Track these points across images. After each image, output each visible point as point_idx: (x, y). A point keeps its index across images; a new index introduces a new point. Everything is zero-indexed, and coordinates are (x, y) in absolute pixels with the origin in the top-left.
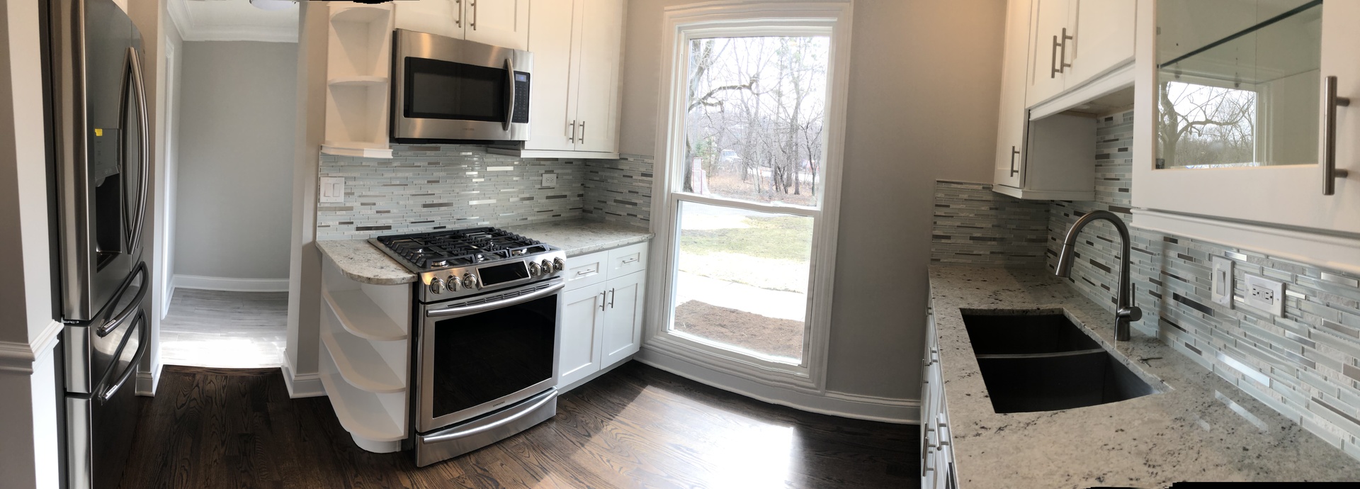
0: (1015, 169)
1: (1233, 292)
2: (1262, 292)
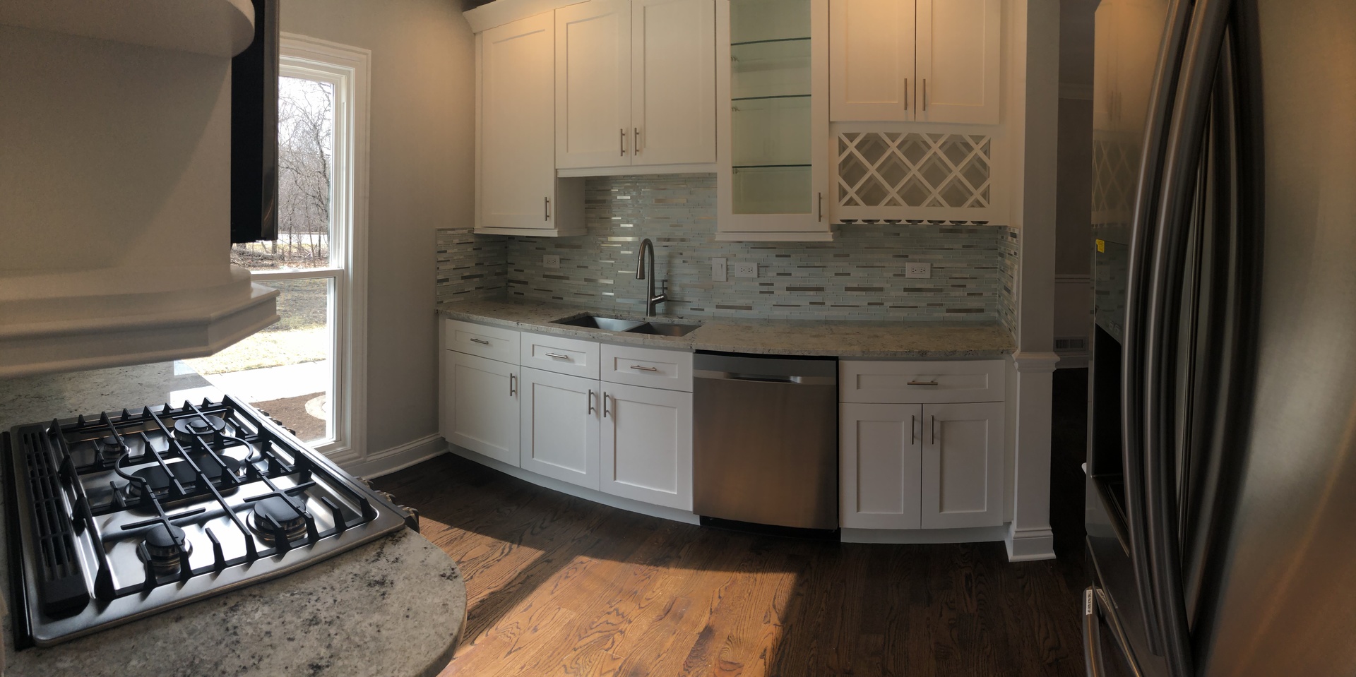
0: (548, 214)
1: (727, 273)
2: (745, 269)
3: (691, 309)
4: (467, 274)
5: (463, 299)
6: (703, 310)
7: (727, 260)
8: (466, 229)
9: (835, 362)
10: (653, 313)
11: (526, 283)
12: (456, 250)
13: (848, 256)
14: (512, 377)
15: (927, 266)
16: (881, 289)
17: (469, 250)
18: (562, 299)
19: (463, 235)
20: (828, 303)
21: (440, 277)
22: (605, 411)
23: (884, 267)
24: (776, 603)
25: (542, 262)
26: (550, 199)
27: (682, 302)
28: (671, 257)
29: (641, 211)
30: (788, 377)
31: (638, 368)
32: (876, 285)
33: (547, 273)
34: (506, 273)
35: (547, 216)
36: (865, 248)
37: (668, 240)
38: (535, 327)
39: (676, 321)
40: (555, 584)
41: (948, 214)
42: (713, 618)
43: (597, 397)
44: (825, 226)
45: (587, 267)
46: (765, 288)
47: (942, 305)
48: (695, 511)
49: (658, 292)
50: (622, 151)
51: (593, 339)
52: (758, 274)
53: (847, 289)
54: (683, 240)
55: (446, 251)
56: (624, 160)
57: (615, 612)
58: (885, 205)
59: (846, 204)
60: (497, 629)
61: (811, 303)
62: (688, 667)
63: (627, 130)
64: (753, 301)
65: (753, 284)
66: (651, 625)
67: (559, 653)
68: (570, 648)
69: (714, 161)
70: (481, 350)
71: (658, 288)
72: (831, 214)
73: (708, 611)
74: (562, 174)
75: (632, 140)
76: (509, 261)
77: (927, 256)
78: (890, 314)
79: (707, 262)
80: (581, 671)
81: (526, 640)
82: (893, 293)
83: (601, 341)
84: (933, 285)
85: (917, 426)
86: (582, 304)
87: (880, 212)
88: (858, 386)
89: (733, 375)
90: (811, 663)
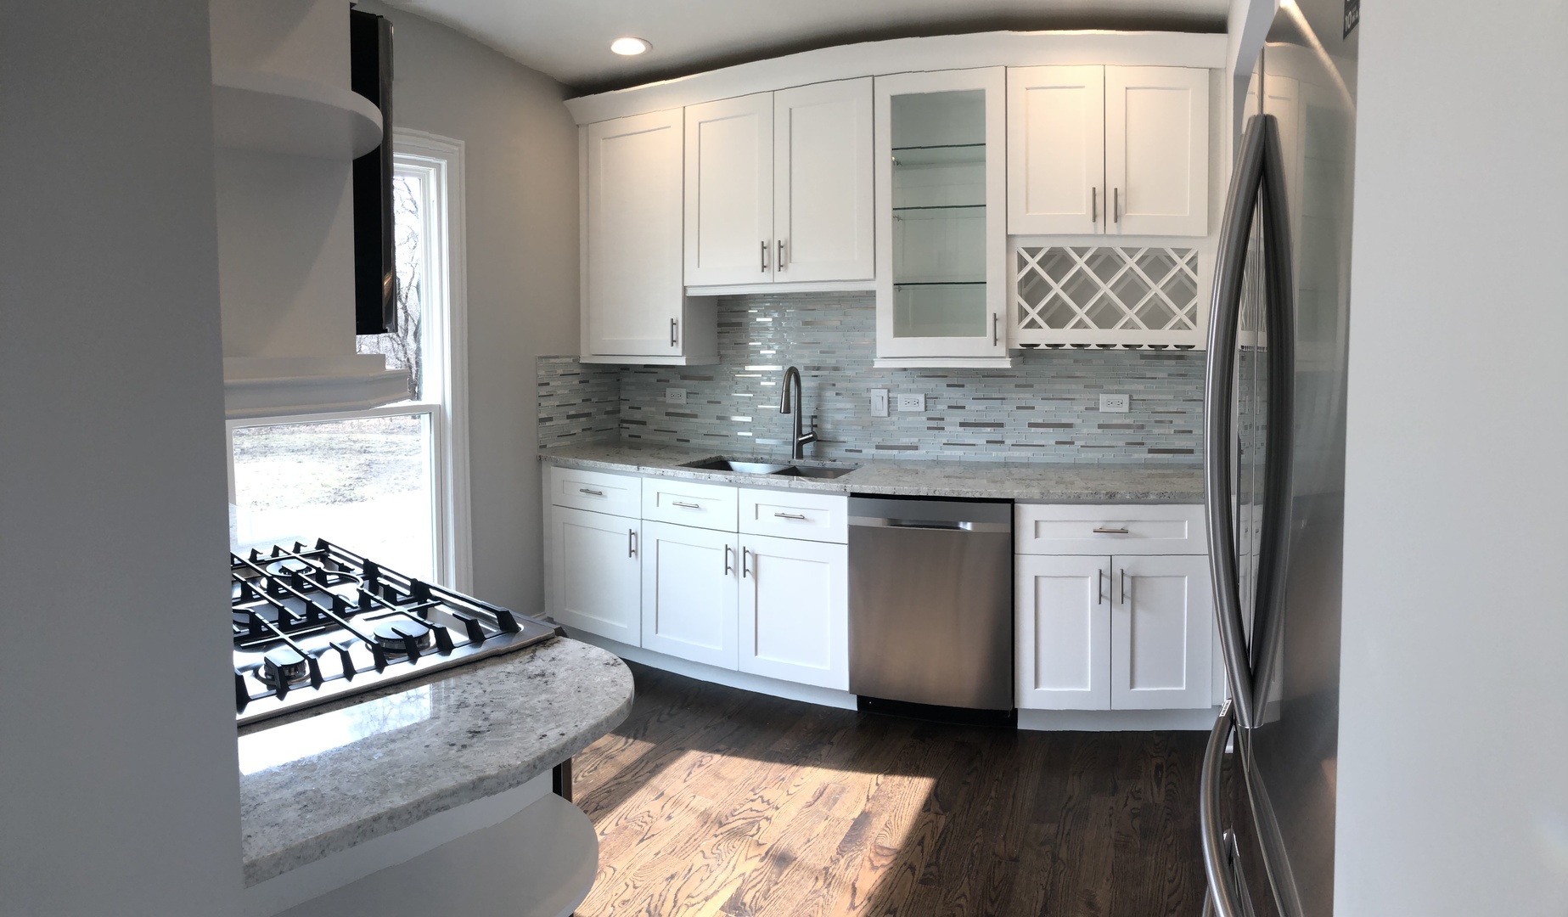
0: (674, 339)
1: (889, 407)
2: (911, 402)
3: (846, 450)
4: (572, 412)
5: (569, 443)
6: (861, 451)
7: (889, 391)
8: (570, 357)
9: (1009, 505)
10: (800, 455)
11: (644, 423)
12: (559, 383)
13: (1032, 386)
14: (631, 534)
15: (1126, 398)
16: (1070, 426)
17: (574, 383)
18: (688, 441)
19: (567, 364)
20: (1008, 442)
21: (542, 416)
22: (745, 571)
23: (1074, 399)
24: (939, 792)
25: (665, 396)
26: (677, 321)
27: (834, 442)
28: (821, 389)
29: (785, 334)
30: (957, 523)
31: (783, 515)
32: (1064, 421)
33: (671, 410)
34: (619, 411)
35: (673, 341)
36: (1052, 377)
37: (818, 369)
38: (659, 471)
39: (828, 464)
40: (688, 772)
41: (1146, 337)
42: (870, 805)
43: (735, 554)
44: (1001, 350)
45: (719, 403)
46: (934, 424)
47: (1143, 444)
48: (852, 691)
49: (805, 430)
50: (764, 267)
51: (730, 483)
52: (926, 407)
53: (1031, 425)
54: (836, 369)
55: (548, 385)
56: (766, 277)
57: (760, 799)
58: (1072, 328)
59: (1027, 327)
60: (626, 818)
61: (988, 442)
62: (841, 851)
63: (769, 243)
64: (919, 440)
65: (919, 419)
66: (800, 812)
67: (695, 840)
68: (708, 836)
69: (872, 277)
70: (594, 503)
71: (807, 426)
72: (1008, 338)
73: (865, 799)
74: (691, 293)
75: (776, 254)
76: (622, 397)
77: (1127, 387)
78: (1083, 455)
79: (865, 395)
80: (724, 857)
81: (659, 829)
82: (1085, 431)
83: (739, 485)
84: (1132, 420)
85: (1106, 582)
86: (715, 448)
87: (1067, 336)
88: (1037, 536)
89: (894, 522)
90: (975, 850)
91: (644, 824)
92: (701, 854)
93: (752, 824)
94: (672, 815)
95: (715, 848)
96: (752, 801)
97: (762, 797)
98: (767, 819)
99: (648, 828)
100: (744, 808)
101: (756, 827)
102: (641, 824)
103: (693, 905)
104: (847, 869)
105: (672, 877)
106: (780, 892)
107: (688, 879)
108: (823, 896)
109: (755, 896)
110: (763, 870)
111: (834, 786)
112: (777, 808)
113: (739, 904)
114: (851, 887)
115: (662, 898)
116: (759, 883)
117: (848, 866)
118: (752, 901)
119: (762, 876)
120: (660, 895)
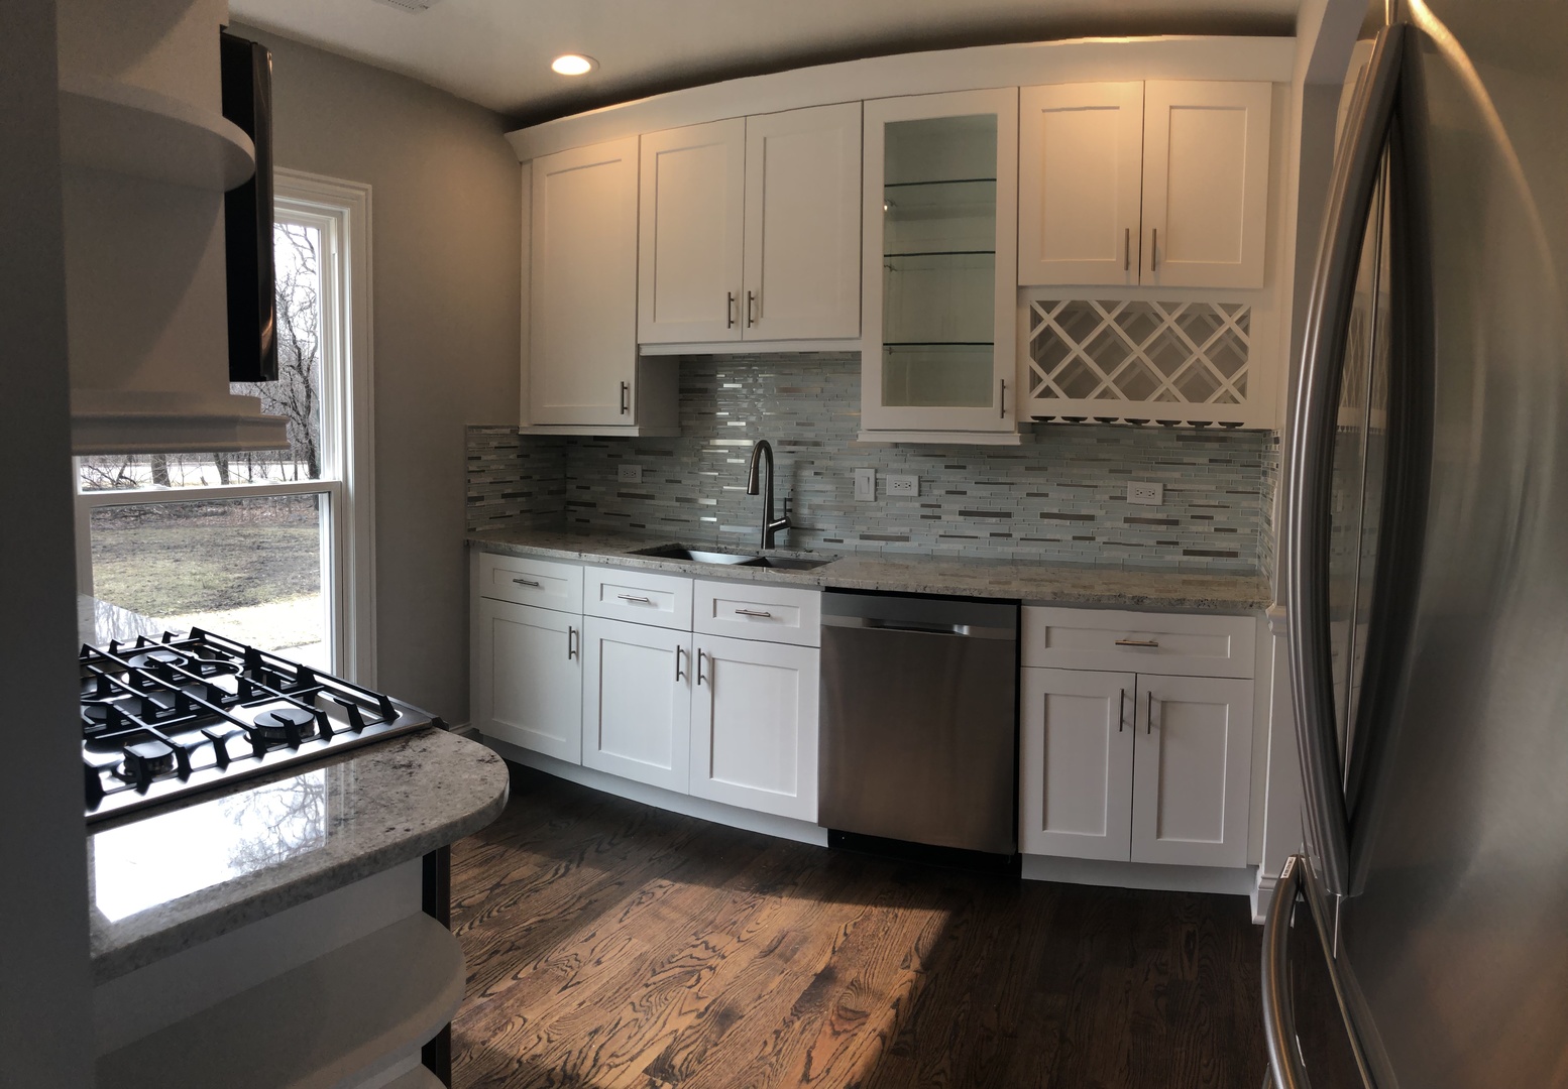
0: (625, 406)
1: (876, 490)
2: (902, 484)
3: (825, 540)
4: (509, 491)
5: (503, 526)
6: (841, 541)
7: (876, 472)
8: (508, 427)
9: (1015, 607)
10: (770, 544)
11: (593, 505)
12: (493, 457)
13: (1045, 469)
14: (571, 632)
15: (1158, 488)
16: (1091, 518)
17: (511, 457)
18: (644, 526)
19: (504, 436)
20: (1016, 535)
21: (473, 494)
22: (700, 677)
23: (1096, 487)
24: (920, 946)
25: (617, 474)
26: (629, 384)
27: (812, 530)
28: (797, 467)
29: (758, 403)
30: (952, 627)
31: (745, 613)
32: (1084, 512)
33: (624, 491)
34: (564, 491)
35: (623, 408)
36: (1070, 458)
37: (795, 443)
38: (603, 558)
39: (803, 555)
40: (625, 911)
41: (1185, 412)
42: (835, 959)
43: (689, 657)
44: (1009, 423)
45: (680, 482)
46: (928, 512)
47: (1177, 543)
48: (822, 822)
49: (777, 515)
50: (730, 322)
51: (684, 573)
52: (920, 491)
53: (1044, 516)
54: (816, 444)
55: (480, 458)
56: (733, 334)
57: (704, 945)
58: (1096, 398)
59: (1041, 395)
60: (546, 961)
61: (992, 535)
62: (797, 1011)
63: (738, 295)
64: (911, 530)
65: (911, 505)
66: (752, 962)
67: (626, 990)
68: (641, 985)
69: (857, 335)
70: (528, 595)
71: (779, 510)
72: (1018, 411)
73: (830, 950)
74: (645, 352)
75: (744, 306)
76: (568, 475)
77: (1160, 474)
78: (1105, 554)
79: (847, 475)
80: (654, 1011)
81: (586, 975)
82: (1108, 524)
83: (695, 576)
84: (1165, 515)
85: (1129, 706)
86: (673, 532)
87: (1089, 408)
88: (1048, 644)
89: (875, 623)
90: (960, 1018)
91: (568, 969)
92: (630, 1007)
93: (691, 973)
94: (603, 960)
95: (644, 1000)
96: (694, 946)
97: (706, 943)
98: (711, 968)
99: (573, 973)
100: (683, 954)
101: (696, 977)
102: (565, 968)
103: (617, 1066)
104: (802, 1033)
105: (596, 1031)
106: (720, 1055)
107: (614, 1034)
108: (771, 1065)
109: (686, 1059)
110: (699, 1028)
111: (794, 933)
112: (724, 957)
113: (666, 1067)
114: (805, 1055)
115: (583, 1055)
116: (692, 1043)
117: (804, 1029)
118: (682, 1064)
119: (698, 1035)
120: (581, 1052)
